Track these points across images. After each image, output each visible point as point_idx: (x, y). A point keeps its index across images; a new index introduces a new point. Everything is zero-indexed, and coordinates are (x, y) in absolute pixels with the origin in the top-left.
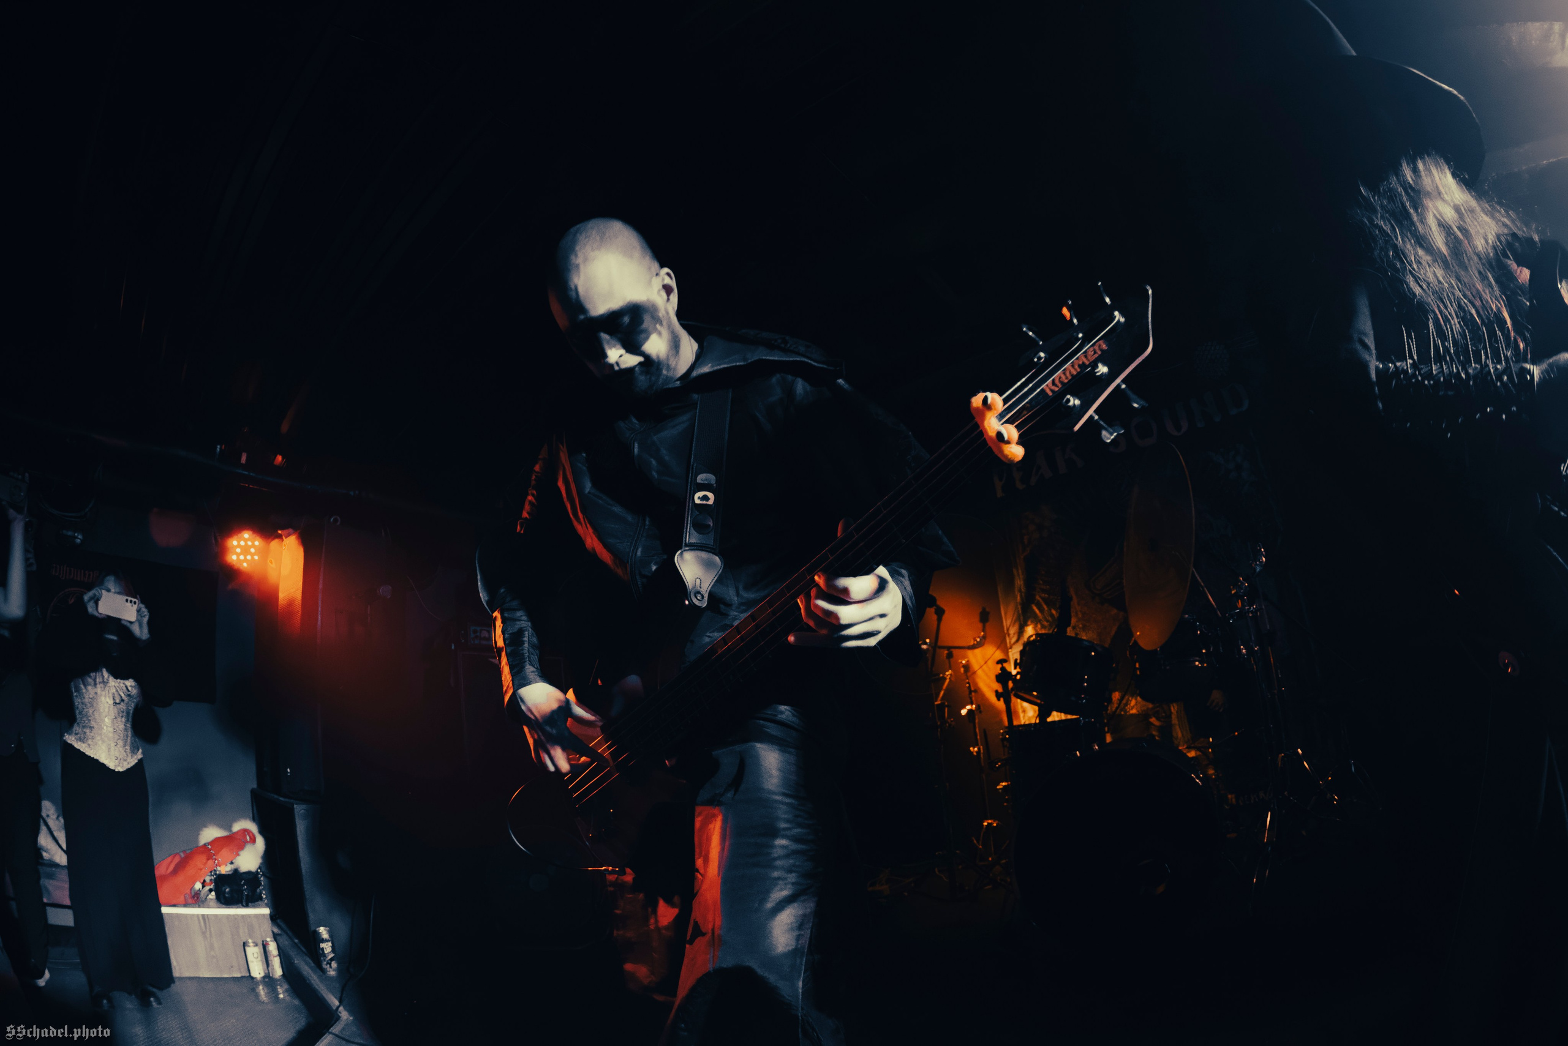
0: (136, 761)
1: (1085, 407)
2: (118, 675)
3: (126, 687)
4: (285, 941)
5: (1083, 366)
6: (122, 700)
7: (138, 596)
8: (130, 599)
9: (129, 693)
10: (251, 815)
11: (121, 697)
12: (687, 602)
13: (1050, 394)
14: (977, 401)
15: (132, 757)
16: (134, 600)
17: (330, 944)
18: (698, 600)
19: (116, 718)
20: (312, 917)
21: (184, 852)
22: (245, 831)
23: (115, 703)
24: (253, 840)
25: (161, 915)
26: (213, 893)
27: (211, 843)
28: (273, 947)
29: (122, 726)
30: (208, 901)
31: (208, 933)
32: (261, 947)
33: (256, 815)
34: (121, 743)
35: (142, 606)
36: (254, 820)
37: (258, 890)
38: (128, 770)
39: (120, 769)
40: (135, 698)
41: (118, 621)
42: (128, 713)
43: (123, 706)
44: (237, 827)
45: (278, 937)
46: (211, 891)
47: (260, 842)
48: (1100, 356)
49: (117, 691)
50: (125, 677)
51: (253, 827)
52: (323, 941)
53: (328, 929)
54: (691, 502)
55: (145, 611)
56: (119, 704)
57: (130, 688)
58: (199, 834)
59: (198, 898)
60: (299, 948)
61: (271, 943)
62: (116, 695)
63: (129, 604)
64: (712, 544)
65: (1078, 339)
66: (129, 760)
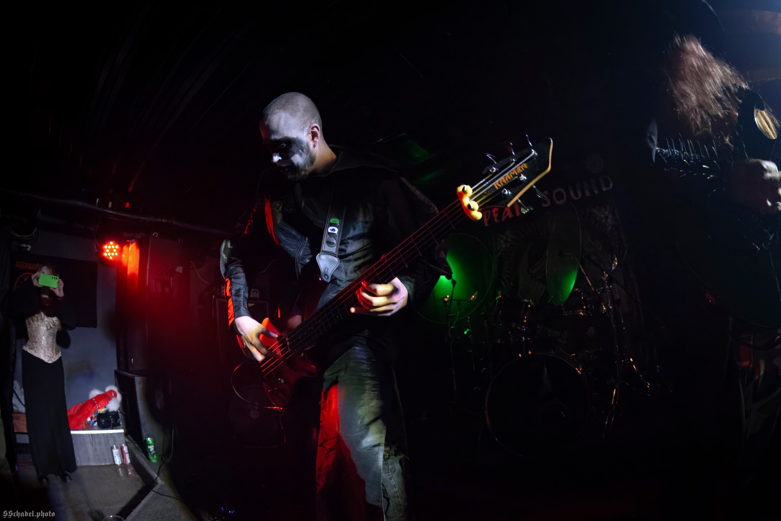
0: (58, 358)
1: (514, 195)
2: (49, 315)
3: (53, 321)
4: (131, 445)
5: (514, 175)
6: (51, 328)
7: (58, 275)
8: (54, 277)
9: (54, 324)
10: (114, 383)
11: (50, 326)
12: (320, 279)
13: (497, 188)
14: (460, 189)
15: (56, 356)
16: (56, 277)
17: (153, 446)
18: (326, 278)
19: (48, 337)
20: (144, 433)
21: (82, 402)
22: (111, 391)
23: (48, 329)
24: (116, 395)
25: (70, 435)
26: (96, 423)
27: (95, 398)
28: (125, 449)
29: (51, 341)
30: (94, 427)
31: (94, 442)
32: (120, 449)
33: (117, 382)
34: (50, 349)
35: (60, 280)
36: (116, 385)
37: (118, 421)
38: (54, 362)
39: (50, 362)
40: (58, 326)
41: (48, 288)
42: (54, 334)
43: (51, 331)
44: (108, 389)
45: (128, 444)
46: (95, 422)
47: (119, 396)
48: (523, 171)
49: (48, 323)
50: (52, 316)
51: (115, 389)
52: (150, 445)
53: (152, 439)
54: (326, 231)
55: (61, 282)
56: (49, 329)
57: (55, 321)
58: (89, 394)
59: (89, 425)
60: (138, 449)
61: (125, 447)
62: (48, 325)
63: (54, 280)
64: (335, 252)
65: (512, 162)
66: (55, 357)
